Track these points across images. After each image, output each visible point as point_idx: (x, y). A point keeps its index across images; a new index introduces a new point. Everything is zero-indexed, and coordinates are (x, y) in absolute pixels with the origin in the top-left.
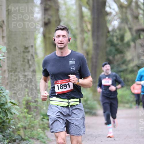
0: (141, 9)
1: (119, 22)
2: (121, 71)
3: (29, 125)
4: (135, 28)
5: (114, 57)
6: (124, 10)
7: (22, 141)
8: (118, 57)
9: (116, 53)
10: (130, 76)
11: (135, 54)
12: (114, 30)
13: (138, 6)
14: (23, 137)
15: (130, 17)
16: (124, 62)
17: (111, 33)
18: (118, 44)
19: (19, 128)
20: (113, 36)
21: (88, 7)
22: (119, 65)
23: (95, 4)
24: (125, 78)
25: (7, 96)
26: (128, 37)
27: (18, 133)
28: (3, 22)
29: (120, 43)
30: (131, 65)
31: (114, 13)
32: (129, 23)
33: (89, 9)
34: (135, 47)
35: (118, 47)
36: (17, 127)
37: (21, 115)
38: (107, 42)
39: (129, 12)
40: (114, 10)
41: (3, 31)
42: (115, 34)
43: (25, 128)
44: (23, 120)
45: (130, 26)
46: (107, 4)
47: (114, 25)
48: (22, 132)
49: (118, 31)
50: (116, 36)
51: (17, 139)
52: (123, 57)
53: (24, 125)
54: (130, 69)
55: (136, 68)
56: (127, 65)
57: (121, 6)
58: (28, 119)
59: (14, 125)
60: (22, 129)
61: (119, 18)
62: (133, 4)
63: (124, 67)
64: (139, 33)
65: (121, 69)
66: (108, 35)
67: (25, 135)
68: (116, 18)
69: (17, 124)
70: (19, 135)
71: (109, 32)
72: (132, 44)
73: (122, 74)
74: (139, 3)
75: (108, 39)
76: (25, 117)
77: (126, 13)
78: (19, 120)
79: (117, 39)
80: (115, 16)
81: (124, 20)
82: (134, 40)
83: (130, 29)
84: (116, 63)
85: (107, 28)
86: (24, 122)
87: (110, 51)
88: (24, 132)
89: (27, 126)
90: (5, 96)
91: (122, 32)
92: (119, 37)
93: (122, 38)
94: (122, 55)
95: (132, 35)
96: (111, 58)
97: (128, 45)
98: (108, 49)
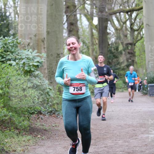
0: (128, 31)
1: (115, 39)
2: (116, 69)
3: (60, 102)
4: (125, 42)
5: (112, 60)
6: (118, 31)
7: (56, 112)
8: (115, 60)
9: (114, 57)
10: (122, 72)
11: (125, 58)
12: (112, 44)
13: (126, 29)
14: (57, 109)
15: (122, 36)
16: (119, 63)
17: (110, 46)
18: (115, 52)
19: (54, 104)
20: (111, 47)
21: (96, 29)
22: (115, 65)
23: (101, 28)
24: (119, 73)
25: (46, 84)
26: (121, 48)
27: (54, 107)
28: (44, 38)
29: (116, 52)
30: (123, 65)
31: (112, 33)
32: (121, 40)
33: (97, 31)
34: (125, 54)
35: (115, 54)
36: (53, 103)
37: (55, 96)
38: (108, 51)
39: (121, 33)
40: (112, 31)
41: (44, 44)
42: (113, 46)
43: (58, 104)
44: (56, 99)
45: (122, 41)
46: (108, 28)
47: (113, 41)
48: (56, 106)
49: (114, 44)
50: (114, 47)
51: (53, 111)
52: (118, 61)
53: (57, 102)
54: (122, 68)
55: (125, 67)
56: (120, 65)
57: (116, 29)
58: (60, 98)
59: (51, 102)
60: (56, 104)
61: (115, 36)
62: (124, 28)
63: (118, 66)
64: (127, 46)
65: (117, 68)
66: (109, 46)
67: (58, 108)
68: (113, 36)
69: (53, 101)
70: (54, 108)
71: (109, 45)
72: (123, 52)
73: (117, 70)
74: (128, 27)
75: (109, 49)
76: (58, 97)
77: (120, 33)
78: (54, 99)
79: (114, 49)
80: (112, 35)
81: (118, 38)
82: (124, 50)
83: (122, 43)
84: (113, 64)
85: (108, 43)
86: (57, 100)
87: (110, 56)
88: (57, 106)
89: (59, 103)
90: (45, 85)
91: (117, 45)
92: (115, 48)
93: (117, 49)
94: (117, 59)
95: (123, 46)
96: (110, 61)
97: (121, 53)
98: (109, 55)
